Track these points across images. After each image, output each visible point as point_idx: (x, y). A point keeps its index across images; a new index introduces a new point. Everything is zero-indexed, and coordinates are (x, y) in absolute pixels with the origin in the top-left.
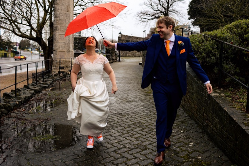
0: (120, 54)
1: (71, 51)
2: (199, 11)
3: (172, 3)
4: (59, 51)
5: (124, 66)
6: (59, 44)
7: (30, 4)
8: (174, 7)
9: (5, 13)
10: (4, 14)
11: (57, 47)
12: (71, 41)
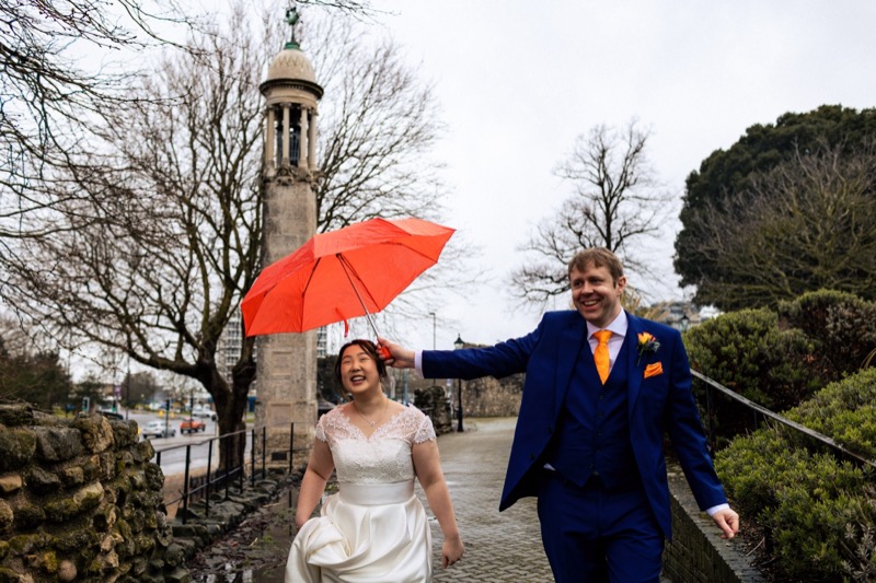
0: (460, 407)
1: (309, 403)
2: (706, 261)
3: (621, 239)
4: (273, 405)
5: (475, 443)
6: (272, 384)
7: (186, 269)
8: (629, 249)
9: (109, 298)
10: (106, 299)
11: (266, 393)
12: (308, 371)
